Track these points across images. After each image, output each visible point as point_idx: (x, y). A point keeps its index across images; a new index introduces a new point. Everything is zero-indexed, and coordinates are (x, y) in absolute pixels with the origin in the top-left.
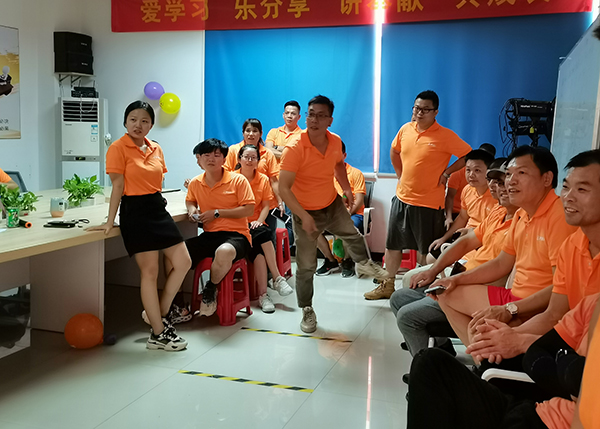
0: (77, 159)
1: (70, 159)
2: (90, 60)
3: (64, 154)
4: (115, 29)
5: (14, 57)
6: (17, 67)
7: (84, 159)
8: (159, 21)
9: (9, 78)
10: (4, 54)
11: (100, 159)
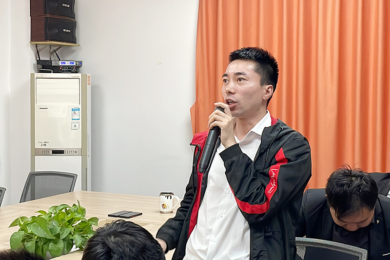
0: (55, 152)
1: (45, 152)
2: (73, 26)
3: (38, 146)
7: (61, 152)
11: (82, 152)
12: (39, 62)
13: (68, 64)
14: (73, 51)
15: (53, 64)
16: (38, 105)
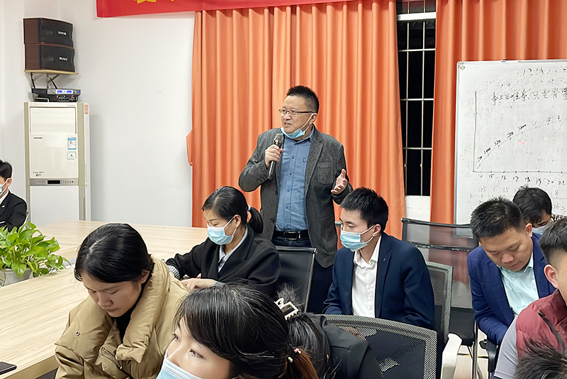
0: (51, 182)
1: (40, 183)
2: (71, 54)
3: (33, 176)
4: (101, 13)
7: (57, 182)
11: (80, 182)
12: (34, 90)
13: (65, 92)
14: (72, 80)
15: (49, 92)
16: (32, 134)
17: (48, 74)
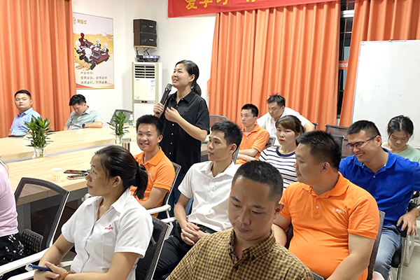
0: (143, 102)
1: (138, 102)
2: (155, 37)
3: (135, 98)
4: (170, 16)
5: (110, 37)
6: (112, 43)
7: (146, 102)
8: (196, 7)
9: (107, 50)
10: (104, 35)
11: (156, 102)
12: (138, 56)
13: (152, 57)
14: (156, 51)
15: (144, 57)
17: (144, 48)
